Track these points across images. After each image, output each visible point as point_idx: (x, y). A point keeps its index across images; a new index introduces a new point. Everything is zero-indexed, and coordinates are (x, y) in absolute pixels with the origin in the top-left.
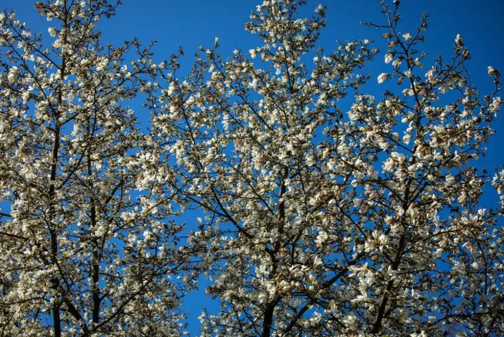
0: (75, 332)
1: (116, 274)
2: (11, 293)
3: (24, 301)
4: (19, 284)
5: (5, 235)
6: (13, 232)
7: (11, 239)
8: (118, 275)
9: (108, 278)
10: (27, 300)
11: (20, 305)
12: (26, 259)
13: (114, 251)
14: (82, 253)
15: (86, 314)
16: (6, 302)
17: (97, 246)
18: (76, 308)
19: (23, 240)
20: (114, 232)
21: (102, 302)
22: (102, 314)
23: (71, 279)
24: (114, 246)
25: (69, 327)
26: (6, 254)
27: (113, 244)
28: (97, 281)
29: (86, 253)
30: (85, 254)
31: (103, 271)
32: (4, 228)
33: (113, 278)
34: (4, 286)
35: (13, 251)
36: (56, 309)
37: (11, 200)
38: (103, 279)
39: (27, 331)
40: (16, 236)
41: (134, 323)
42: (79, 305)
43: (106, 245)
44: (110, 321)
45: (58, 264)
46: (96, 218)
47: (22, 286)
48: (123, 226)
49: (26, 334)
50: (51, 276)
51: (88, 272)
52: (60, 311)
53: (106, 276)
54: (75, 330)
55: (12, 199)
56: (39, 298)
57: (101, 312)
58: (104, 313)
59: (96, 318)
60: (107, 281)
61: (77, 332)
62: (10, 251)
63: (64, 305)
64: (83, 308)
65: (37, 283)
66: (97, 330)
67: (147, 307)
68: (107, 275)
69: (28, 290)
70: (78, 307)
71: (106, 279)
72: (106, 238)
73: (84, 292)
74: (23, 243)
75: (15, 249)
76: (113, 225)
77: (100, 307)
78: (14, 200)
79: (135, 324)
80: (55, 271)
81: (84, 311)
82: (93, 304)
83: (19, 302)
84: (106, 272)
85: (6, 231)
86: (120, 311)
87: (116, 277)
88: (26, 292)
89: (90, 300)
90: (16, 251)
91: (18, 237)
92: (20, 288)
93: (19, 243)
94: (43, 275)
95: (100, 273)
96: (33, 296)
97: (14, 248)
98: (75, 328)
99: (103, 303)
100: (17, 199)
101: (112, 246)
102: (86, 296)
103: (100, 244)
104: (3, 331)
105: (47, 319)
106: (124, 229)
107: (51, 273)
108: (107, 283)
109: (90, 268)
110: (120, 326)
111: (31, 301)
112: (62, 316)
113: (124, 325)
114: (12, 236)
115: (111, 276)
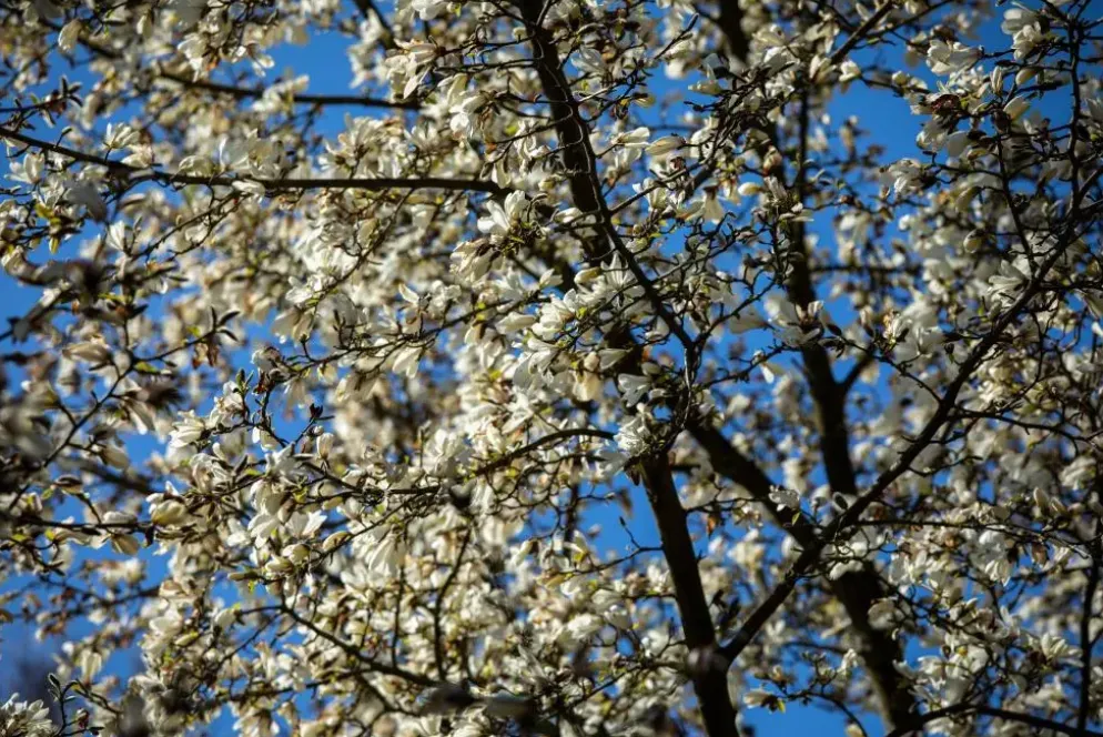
0: (762, 558)
1: (889, 256)
2: (440, 435)
3: (504, 462)
4: (463, 391)
5: (350, 191)
6: (381, 169)
7: (379, 202)
8: (898, 259)
9: (857, 282)
10: (518, 454)
11: (489, 481)
12: (491, 252)
13: (862, 151)
14: (712, 191)
15: (790, 468)
16: (423, 483)
17: (774, 141)
18: (743, 449)
19: (441, 191)
20: (838, 59)
21: (854, 395)
22: (867, 453)
23: (696, 317)
24: (856, 133)
25: (730, 539)
26: (376, 275)
27: (848, 124)
28: (812, 298)
29: (732, 182)
30: (727, 191)
31: (828, 256)
32: (341, 161)
33: (879, 281)
34: (397, 427)
35: (402, 253)
36: (654, 469)
37: (342, 28)
38: (837, 290)
39: (542, 595)
40: (402, 182)
41: (1020, 459)
42: (751, 435)
43: (819, 132)
44: (915, 464)
45: (627, 257)
46: (747, 23)
47: (479, 396)
48: (872, 23)
49: (544, 609)
50: (605, 316)
51: (768, 265)
52: (675, 477)
53: (845, 276)
54: (758, 549)
55: (348, 24)
56: (565, 434)
57: (857, 442)
58: (872, 443)
59: (841, 472)
60: (856, 298)
61: (770, 557)
62: (393, 256)
63: (683, 447)
64: (772, 444)
65: (554, 360)
66: (861, 517)
67: (1063, 371)
68: (851, 267)
69: (512, 407)
70: (748, 442)
71: (850, 288)
72: (812, 101)
73: (764, 359)
74: (439, 207)
75: (413, 245)
76: (826, 32)
77: (849, 421)
78: (357, 25)
79: (1027, 460)
80: (621, 293)
81: (782, 457)
82: (816, 418)
83: (479, 472)
84: (842, 255)
85: (353, 170)
86: (949, 413)
87: (893, 270)
88: (505, 420)
89: (799, 399)
90: (417, 252)
91: (414, 185)
92: (473, 411)
93: (420, 212)
94: (572, 318)
95: (819, 269)
96: (538, 431)
97: (404, 242)
98: (757, 541)
99: (861, 402)
100: (366, 17)
101: (844, 131)
102: (779, 379)
103: (788, 134)
104: (437, 620)
105: (623, 522)
106: (879, 35)
107: (604, 305)
108: (858, 307)
109: (775, 243)
110: (958, 485)
111: (532, 453)
112: (691, 495)
113: (975, 472)
114: (379, 184)
115: (871, 270)
